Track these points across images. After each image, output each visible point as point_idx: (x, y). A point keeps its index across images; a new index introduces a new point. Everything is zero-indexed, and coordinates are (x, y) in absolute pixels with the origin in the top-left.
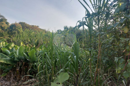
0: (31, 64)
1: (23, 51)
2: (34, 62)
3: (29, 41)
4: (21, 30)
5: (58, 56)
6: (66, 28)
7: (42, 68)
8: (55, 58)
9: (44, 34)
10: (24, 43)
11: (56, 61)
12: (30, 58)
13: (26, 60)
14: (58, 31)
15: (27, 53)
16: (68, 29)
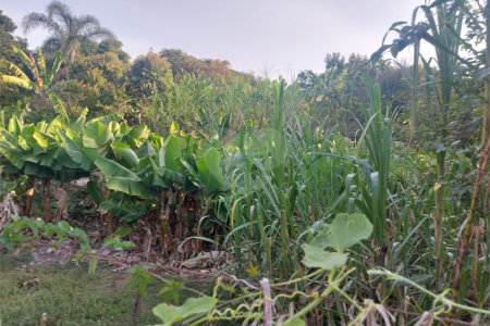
0: (208, 201)
1: (178, 154)
2: (216, 193)
3: (198, 118)
4: (168, 81)
5: (304, 173)
6: (333, 62)
7: (245, 215)
8: (291, 181)
9: (248, 89)
10: (181, 126)
11: (295, 193)
12: (203, 180)
13: (189, 184)
14: (302, 76)
15: (191, 162)
16: (341, 66)
